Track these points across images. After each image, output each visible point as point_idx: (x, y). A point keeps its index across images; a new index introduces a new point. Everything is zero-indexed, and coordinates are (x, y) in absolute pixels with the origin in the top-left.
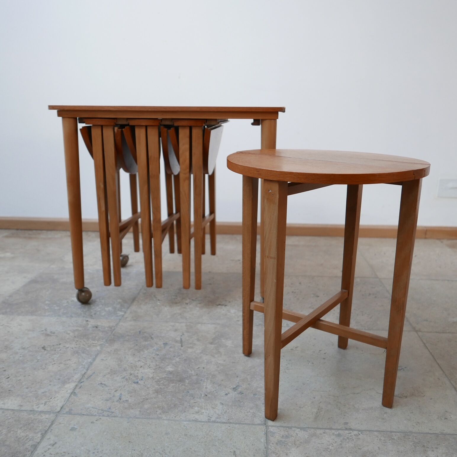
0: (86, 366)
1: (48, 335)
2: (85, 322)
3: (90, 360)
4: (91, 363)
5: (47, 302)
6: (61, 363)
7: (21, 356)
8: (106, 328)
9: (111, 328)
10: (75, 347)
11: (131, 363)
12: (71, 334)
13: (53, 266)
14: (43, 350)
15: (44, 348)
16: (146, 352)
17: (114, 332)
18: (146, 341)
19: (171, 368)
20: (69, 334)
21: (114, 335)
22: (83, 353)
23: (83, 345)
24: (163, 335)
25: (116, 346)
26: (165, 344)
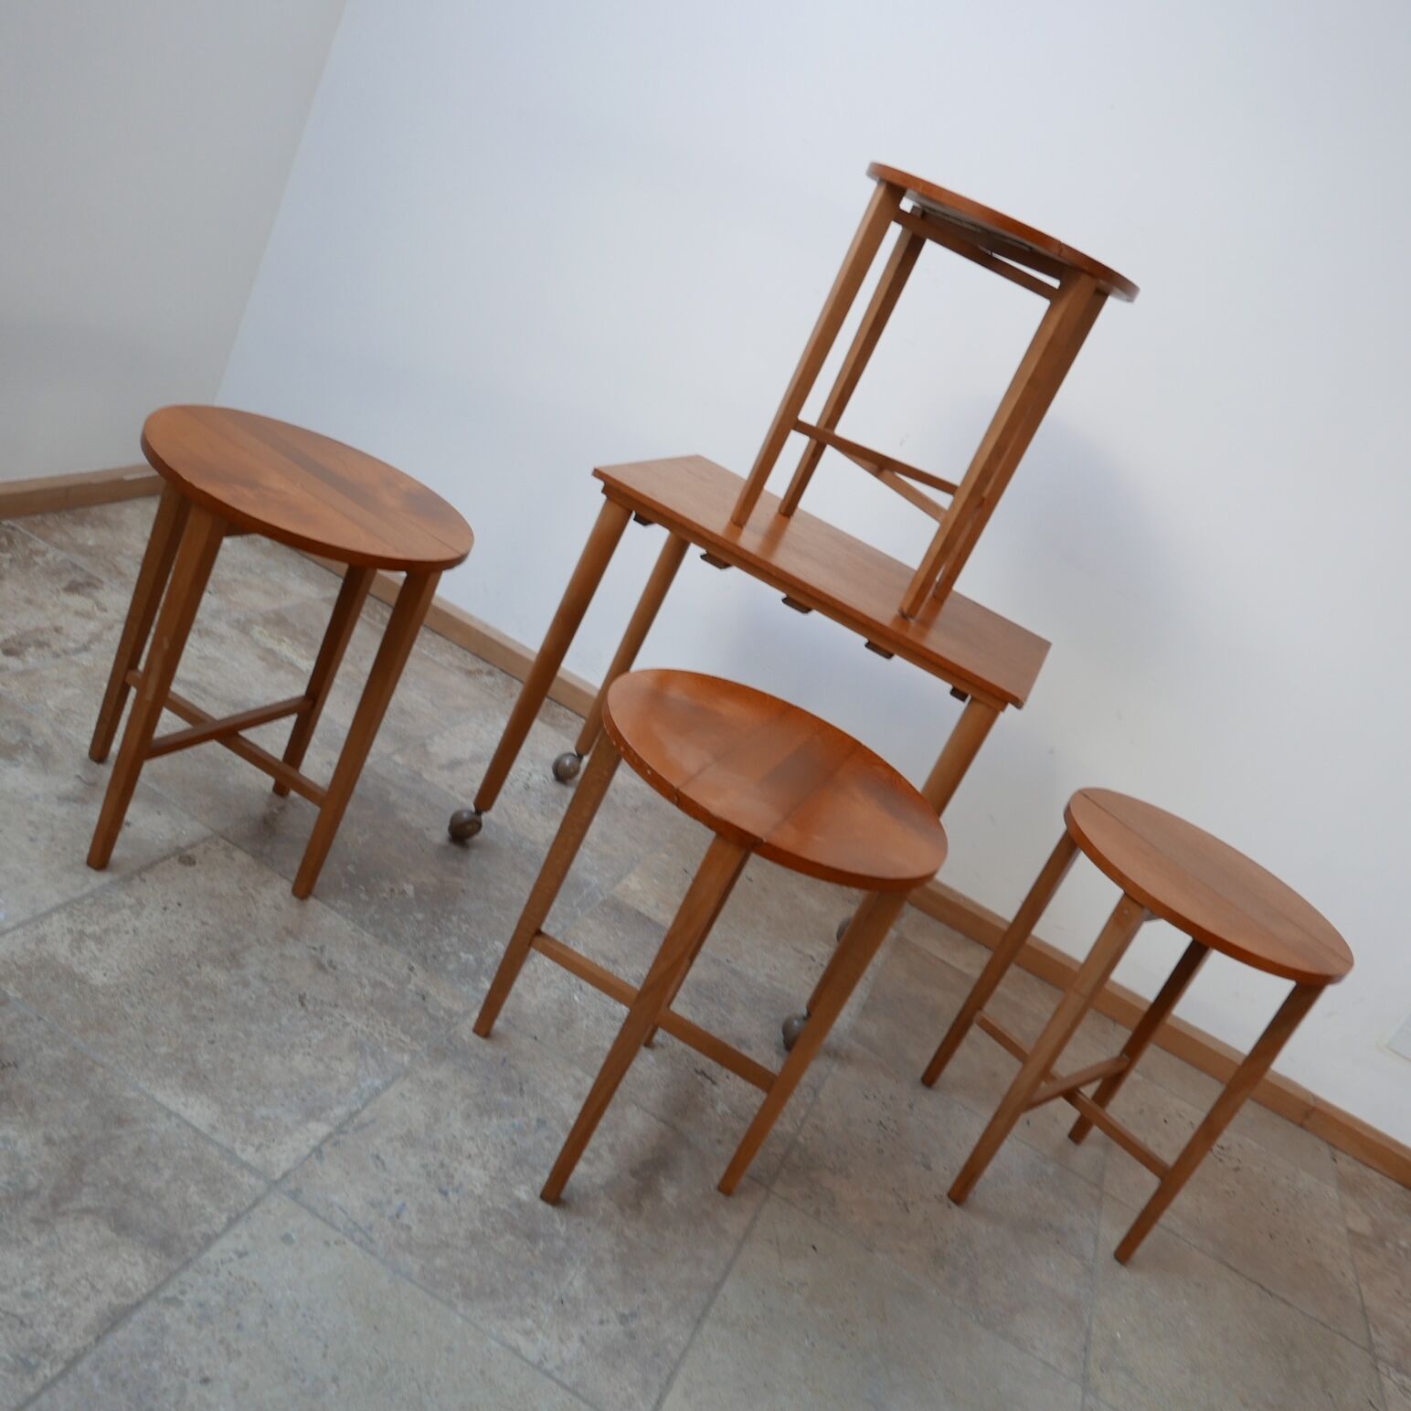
0: (366, 1095)
1: (320, 967)
2: (405, 971)
3: (378, 1083)
4: (377, 1092)
5: (350, 868)
6: (321, 1059)
7: (254, 996)
8: (442, 1013)
9: (451, 1017)
10: (363, 1032)
11: (455, 1137)
12: (367, 990)
13: (398, 758)
14: (298, 1005)
15: (302, 999)
16: (495, 1121)
17: (452, 1031)
18: (507, 1091)
19: (526, 1192)
20: (362, 986)
21: (449, 1040)
22: (373, 1055)
23: (381, 1033)
24: (547, 1095)
25: (443, 1072)
26: (542, 1123)
